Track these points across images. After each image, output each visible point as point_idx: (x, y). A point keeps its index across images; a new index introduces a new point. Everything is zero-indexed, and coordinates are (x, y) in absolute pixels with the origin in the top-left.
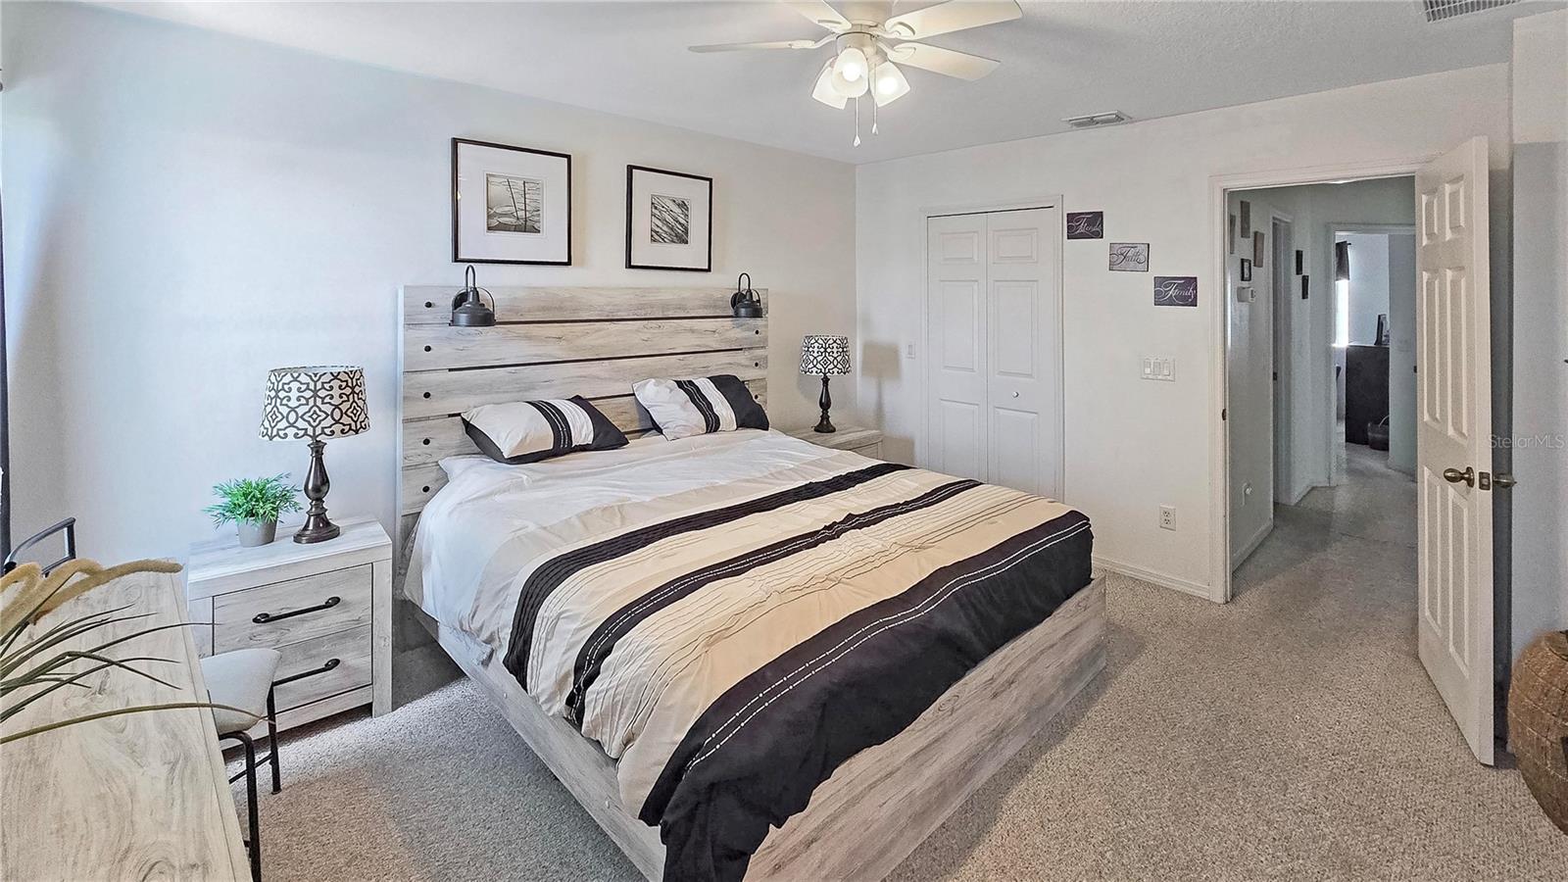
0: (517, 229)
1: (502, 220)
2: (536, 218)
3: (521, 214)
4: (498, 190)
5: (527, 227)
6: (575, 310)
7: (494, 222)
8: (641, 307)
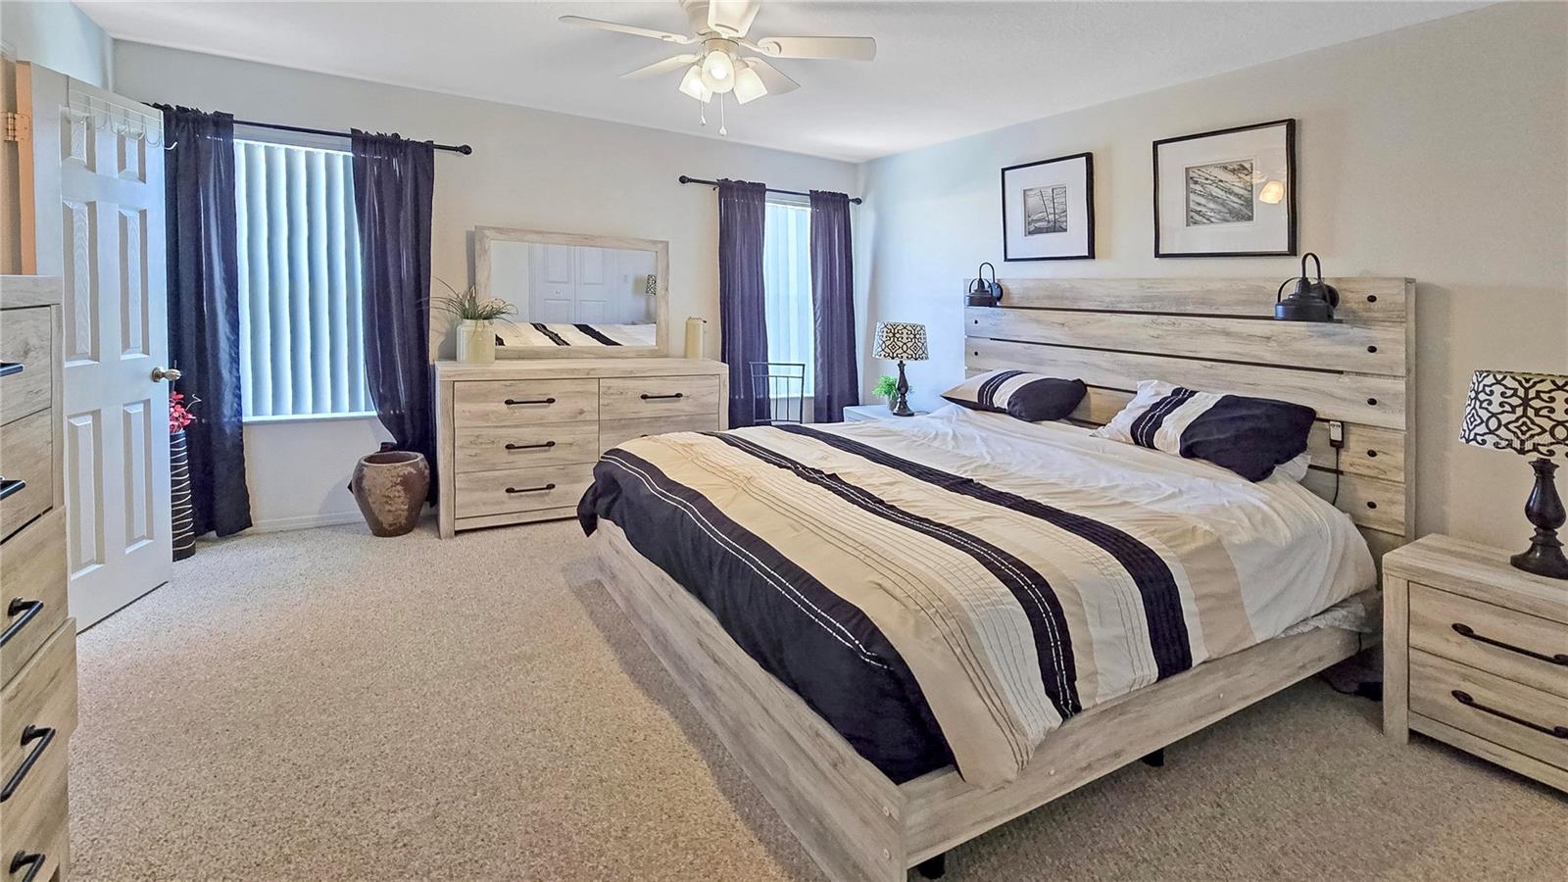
0: (1048, 230)
1: (1037, 225)
2: (1064, 219)
3: (1051, 217)
4: (1034, 201)
5: (1057, 227)
6: (1075, 300)
7: (1032, 228)
8: (1148, 299)
